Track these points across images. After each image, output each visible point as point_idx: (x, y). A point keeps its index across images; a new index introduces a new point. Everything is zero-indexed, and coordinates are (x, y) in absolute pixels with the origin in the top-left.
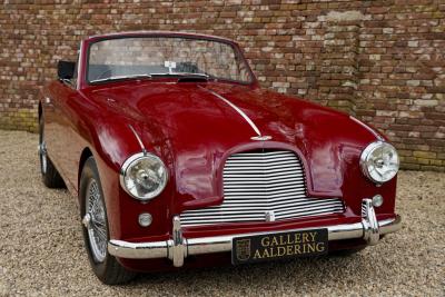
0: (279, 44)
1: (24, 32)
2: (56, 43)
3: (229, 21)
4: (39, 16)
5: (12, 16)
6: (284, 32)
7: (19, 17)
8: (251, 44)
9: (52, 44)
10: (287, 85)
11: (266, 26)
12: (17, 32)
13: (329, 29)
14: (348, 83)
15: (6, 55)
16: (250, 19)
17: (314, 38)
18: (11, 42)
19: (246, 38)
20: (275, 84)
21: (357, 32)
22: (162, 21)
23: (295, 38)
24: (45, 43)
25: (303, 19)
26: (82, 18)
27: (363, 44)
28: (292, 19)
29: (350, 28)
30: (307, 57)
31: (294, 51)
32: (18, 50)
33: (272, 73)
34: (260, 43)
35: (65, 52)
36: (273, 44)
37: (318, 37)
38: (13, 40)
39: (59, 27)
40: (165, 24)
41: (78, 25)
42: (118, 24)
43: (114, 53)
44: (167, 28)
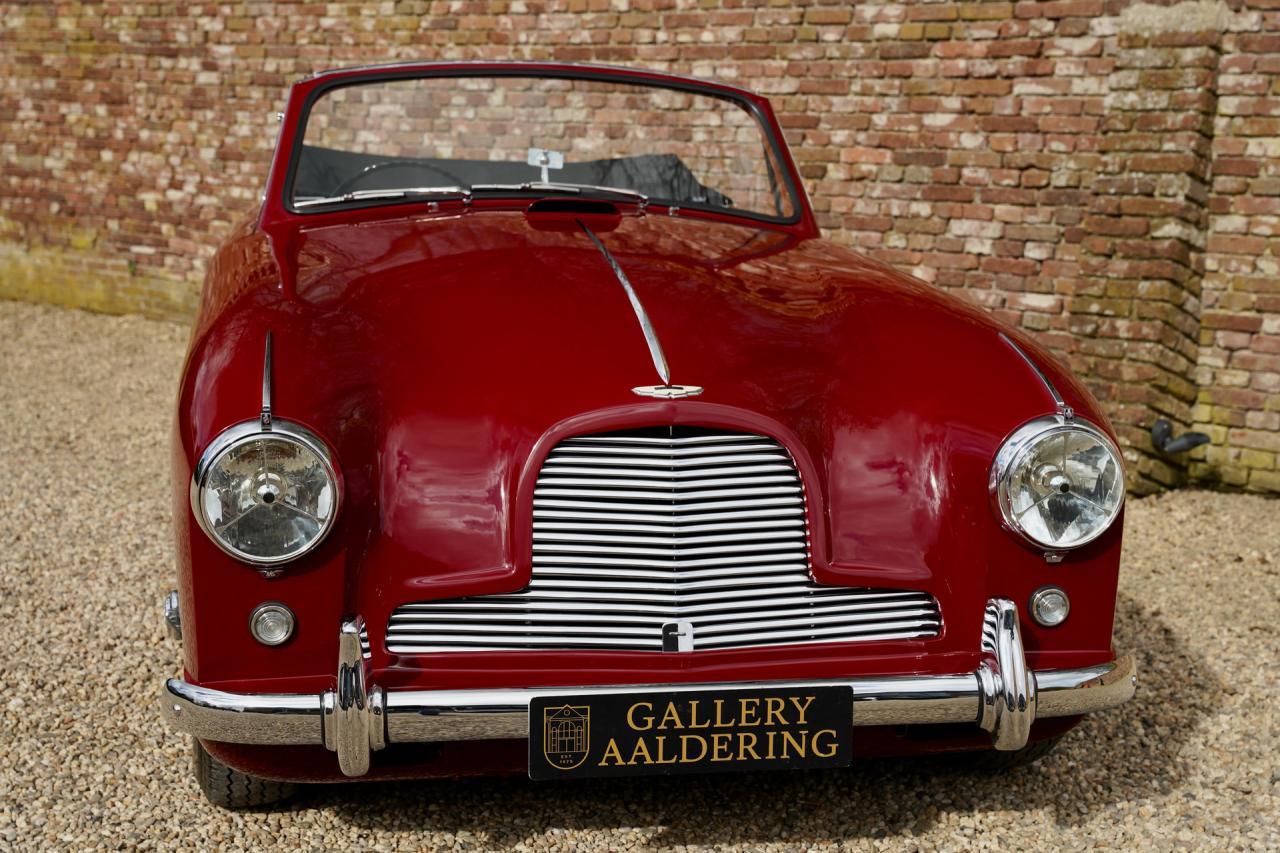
0: (972, 104)
3: (831, 35)
4: (326, 22)
5: (259, 22)
6: (990, 68)
7: (277, 24)
8: (894, 103)
10: (994, 229)
11: (937, 49)
12: (270, 66)
13: (1125, 56)
14: (1172, 229)
15: (244, 130)
16: (891, 29)
17: (1078, 86)
18: (256, 94)
19: (878, 86)
20: (958, 227)
21: (1211, 69)
22: (645, 35)
23: (1022, 87)
25: (1049, 26)
26: (437, 26)
27: (1227, 105)
28: (1015, 28)
29: (1189, 55)
30: (1056, 146)
31: (1018, 124)
33: (950, 193)
34: (919, 101)
35: (388, 124)
36: (954, 103)
37: (1091, 85)
38: (262, 89)
39: (374, 52)
40: (654, 42)
41: (423, 47)
42: (527, 43)
43: (513, 127)
44: (658, 54)
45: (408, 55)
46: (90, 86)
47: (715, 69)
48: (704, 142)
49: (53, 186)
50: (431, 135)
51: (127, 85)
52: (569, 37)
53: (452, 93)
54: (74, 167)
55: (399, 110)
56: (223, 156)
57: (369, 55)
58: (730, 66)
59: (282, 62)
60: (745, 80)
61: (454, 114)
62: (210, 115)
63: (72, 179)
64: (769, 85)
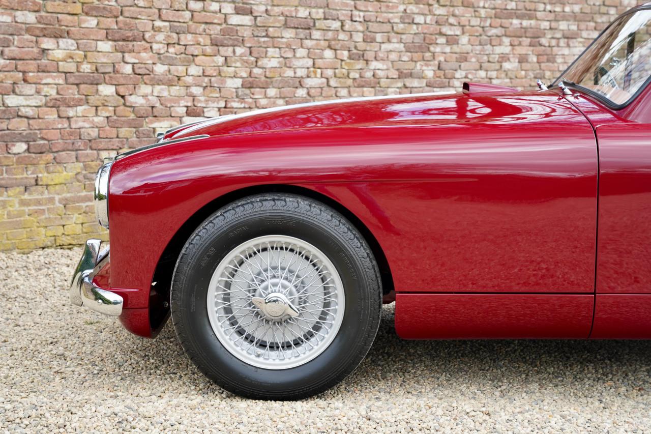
1: (319, 13)
2: (379, 37)
9: (373, 40)
12: (303, 13)
15: (274, 63)
18: (289, 34)
24: (359, 37)
32: (301, 52)
35: (393, 56)
38: (294, 30)
39: (388, 6)
40: (544, 10)
41: (422, 6)
42: (484, 7)
43: (471, 57)
44: (546, 17)
45: (411, 10)
46: (92, 22)
47: (568, 26)
48: (562, 63)
49: (20, 125)
50: (422, 63)
51: (144, 23)
52: (506, 5)
53: (437, 36)
54: (56, 104)
55: (401, 47)
56: (249, 85)
57: (383, 9)
58: (575, 25)
59: (314, 10)
60: (579, 32)
61: (438, 49)
62: (239, 51)
63: (52, 116)
64: (589, 34)
